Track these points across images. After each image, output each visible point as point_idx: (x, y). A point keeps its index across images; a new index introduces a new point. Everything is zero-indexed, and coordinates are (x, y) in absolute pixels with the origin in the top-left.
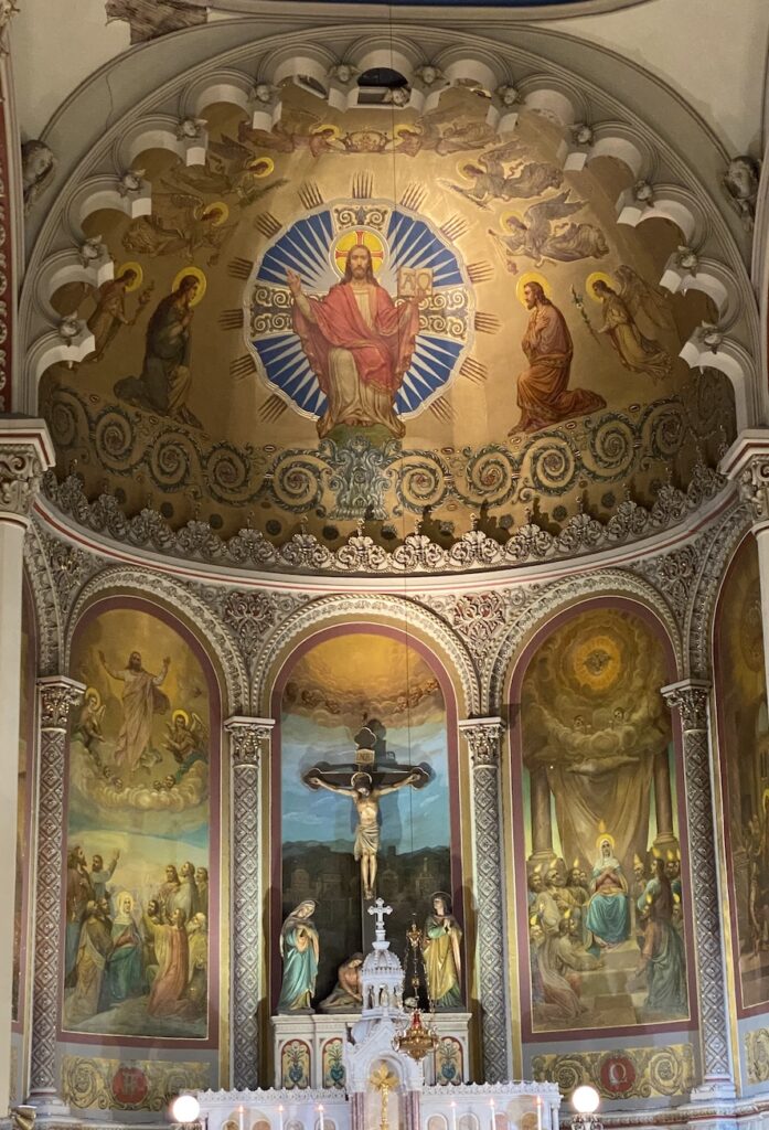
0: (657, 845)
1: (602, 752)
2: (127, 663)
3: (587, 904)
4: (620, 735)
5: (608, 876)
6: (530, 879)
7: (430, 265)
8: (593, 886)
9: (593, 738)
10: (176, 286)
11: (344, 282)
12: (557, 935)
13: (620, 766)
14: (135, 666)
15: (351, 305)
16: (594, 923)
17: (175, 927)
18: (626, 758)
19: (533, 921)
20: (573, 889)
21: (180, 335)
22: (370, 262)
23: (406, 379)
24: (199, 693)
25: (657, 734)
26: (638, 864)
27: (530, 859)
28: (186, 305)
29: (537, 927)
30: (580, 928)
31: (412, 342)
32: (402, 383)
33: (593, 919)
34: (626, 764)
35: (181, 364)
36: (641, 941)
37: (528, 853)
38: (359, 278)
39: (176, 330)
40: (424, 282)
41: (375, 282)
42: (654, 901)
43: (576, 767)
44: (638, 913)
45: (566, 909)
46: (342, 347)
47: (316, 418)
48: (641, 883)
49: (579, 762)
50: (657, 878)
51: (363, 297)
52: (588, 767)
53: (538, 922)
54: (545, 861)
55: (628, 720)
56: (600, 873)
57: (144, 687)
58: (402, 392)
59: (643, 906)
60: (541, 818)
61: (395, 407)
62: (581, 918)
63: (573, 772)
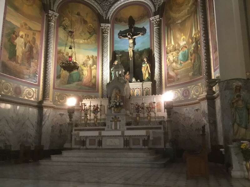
0: (194, 34)
2: (76, 14)
3: (179, 54)
4: (186, 11)
5: (184, 46)
6: (167, 51)
8: (180, 49)
9: (180, 14)
12: (172, 63)
13: (186, 18)
14: (78, 14)
16: (181, 58)
17: (89, 68)
19: (167, 60)
20: (176, 51)
24: (95, 20)
26: (190, 41)
27: (167, 46)
29: (168, 62)
30: (178, 60)
33: (180, 57)
36: (191, 60)
37: (166, 45)
42: (194, 49)
44: (191, 53)
45: (174, 56)
48: (191, 45)
49: (178, 21)
50: (195, 43)
53: (168, 61)
54: (170, 46)
56: (182, 46)
57: (81, 19)
59: (192, 51)
60: (169, 36)
62: (178, 58)
63: (176, 24)
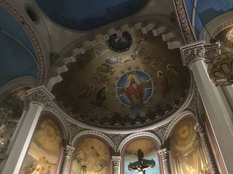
0: (204, 168)
1: (189, 150)
2: (91, 147)
4: (191, 145)
7: (144, 78)
9: (186, 148)
10: (102, 88)
11: (131, 84)
13: (192, 152)
14: (92, 148)
15: (133, 87)
18: (193, 149)
21: (104, 96)
22: (134, 80)
23: (144, 97)
24: (107, 153)
25: (198, 141)
28: (104, 91)
31: (144, 91)
32: (143, 97)
34: (193, 151)
35: (104, 100)
38: (133, 83)
39: (103, 95)
40: (144, 81)
41: (136, 83)
43: (184, 155)
46: (133, 94)
47: (130, 106)
49: (184, 154)
51: (134, 86)
52: (186, 155)
55: (192, 141)
57: (94, 152)
58: (144, 99)
61: (143, 101)
63: (184, 157)
